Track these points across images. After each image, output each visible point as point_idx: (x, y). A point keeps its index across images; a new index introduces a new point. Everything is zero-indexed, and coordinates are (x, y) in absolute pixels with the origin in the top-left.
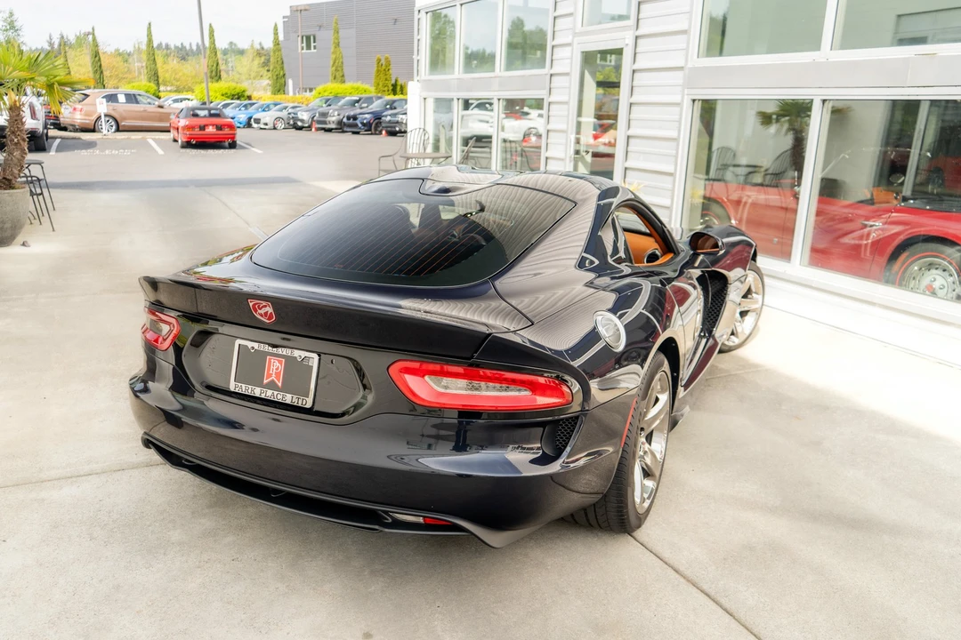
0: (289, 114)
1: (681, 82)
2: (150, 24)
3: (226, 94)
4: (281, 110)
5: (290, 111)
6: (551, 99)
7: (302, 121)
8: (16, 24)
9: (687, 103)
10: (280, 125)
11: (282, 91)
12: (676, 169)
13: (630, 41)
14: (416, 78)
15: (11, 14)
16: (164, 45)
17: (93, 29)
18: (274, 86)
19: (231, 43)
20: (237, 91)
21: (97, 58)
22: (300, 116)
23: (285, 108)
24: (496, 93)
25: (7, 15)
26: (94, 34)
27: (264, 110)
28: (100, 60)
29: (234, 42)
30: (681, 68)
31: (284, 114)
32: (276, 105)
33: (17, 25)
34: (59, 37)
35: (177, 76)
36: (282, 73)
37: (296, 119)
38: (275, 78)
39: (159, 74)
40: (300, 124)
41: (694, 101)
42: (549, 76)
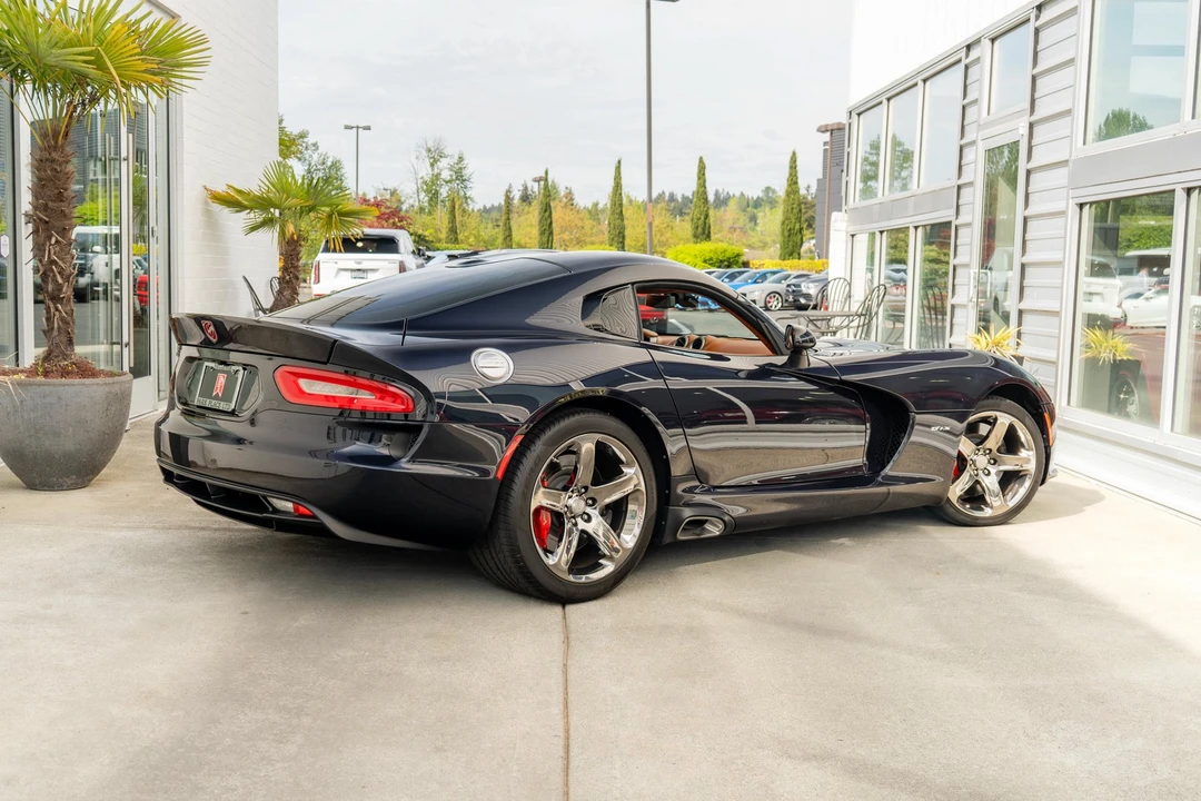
0: (789, 286)
1: (1065, 182)
2: (619, 162)
3: (711, 259)
4: (779, 281)
5: (794, 281)
6: (958, 222)
7: (807, 296)
8: (464, 173)
9: (1073, 211)
10: (774, 303)
11: (795, 255)
12: (1061, 307)
13: (1024, 130)
14: (844, 208)
15: (461, 159)
16: (667, 195)
17: (546, 173)
18: (784, 247)
19: (768, 189)
20: (728, 255)
21: (547, 214)
22: (804, 289)
23: (786, 278)
24: (910, 220)
25: (456, 159)
26: (546, 180)
27: (755, 282)
28: (550, 216)
29: (773, 187)
30: (1064, 163)
31: (782, 287)
32: (774, 273)
33: (466, 173)
34: (521, 188)
35: (664, 239)
36: (797, 226)
37: (797, 293)
38: (786, 234)
39: (627, 233)
40: (803, 301)
41: (1081, 206)
42: (956, 189)
